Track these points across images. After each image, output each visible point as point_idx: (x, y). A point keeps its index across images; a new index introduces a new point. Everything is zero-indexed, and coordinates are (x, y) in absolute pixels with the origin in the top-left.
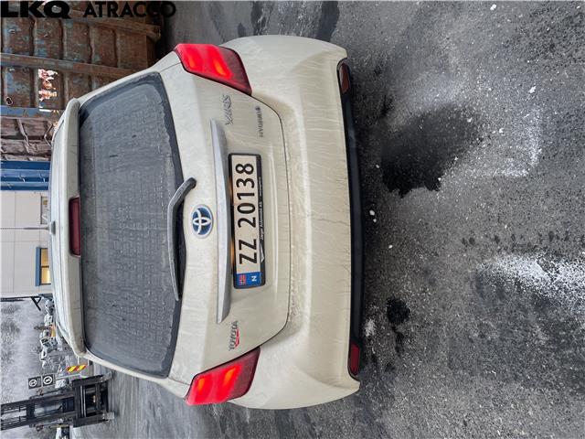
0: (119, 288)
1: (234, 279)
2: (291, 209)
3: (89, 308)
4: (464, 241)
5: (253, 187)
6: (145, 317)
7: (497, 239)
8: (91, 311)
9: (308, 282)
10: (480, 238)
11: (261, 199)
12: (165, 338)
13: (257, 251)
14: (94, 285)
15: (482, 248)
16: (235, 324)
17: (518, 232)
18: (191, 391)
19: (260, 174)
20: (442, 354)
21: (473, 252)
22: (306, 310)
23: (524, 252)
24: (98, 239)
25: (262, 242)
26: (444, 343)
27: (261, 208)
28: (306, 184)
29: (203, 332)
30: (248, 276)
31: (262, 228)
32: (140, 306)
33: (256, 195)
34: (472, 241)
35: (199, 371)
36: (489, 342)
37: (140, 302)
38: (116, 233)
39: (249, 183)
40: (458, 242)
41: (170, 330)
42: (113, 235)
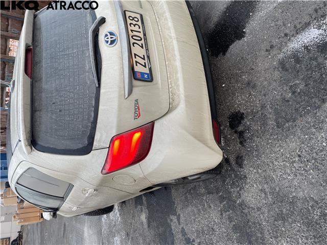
0: (57, 90)
1: (133, 74)
2: (163, 43)
3: (36, 111)
4: (267, 50)
5: (139, 28)
6: (76, 104)
7: (286, 35)
8: (38, 113)
9: (180, 75)
10: (275, 41)
11: (145, 35)
12: (89, 115)
13: (146, 61)
14: (40, 94)
15: (279, 45)
16: (137, 101)
17: (296, 22)
18: (110, 153)
19: (143, 22)
20: (271, 123)
21: (274, 52)
22: (181, 92)
23: (303, 30)
24: (44, 65)
25: (148, 57)
26: (271, 116)
27: (145, 39)
28: (170, 24)
29: (115, 104)
30: (142, 74)
31: (147, 50)
32: (72, 98)
33: (142, 33)
34: (272, 47)
35: (114, 133)
36: (299, 93)
37: (72, 95)
38: (55, 59)
39: (136, 26)
40: (263, 53)
41: (93, 109)
42: (54, 60)
